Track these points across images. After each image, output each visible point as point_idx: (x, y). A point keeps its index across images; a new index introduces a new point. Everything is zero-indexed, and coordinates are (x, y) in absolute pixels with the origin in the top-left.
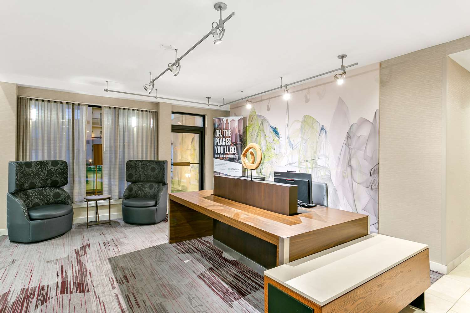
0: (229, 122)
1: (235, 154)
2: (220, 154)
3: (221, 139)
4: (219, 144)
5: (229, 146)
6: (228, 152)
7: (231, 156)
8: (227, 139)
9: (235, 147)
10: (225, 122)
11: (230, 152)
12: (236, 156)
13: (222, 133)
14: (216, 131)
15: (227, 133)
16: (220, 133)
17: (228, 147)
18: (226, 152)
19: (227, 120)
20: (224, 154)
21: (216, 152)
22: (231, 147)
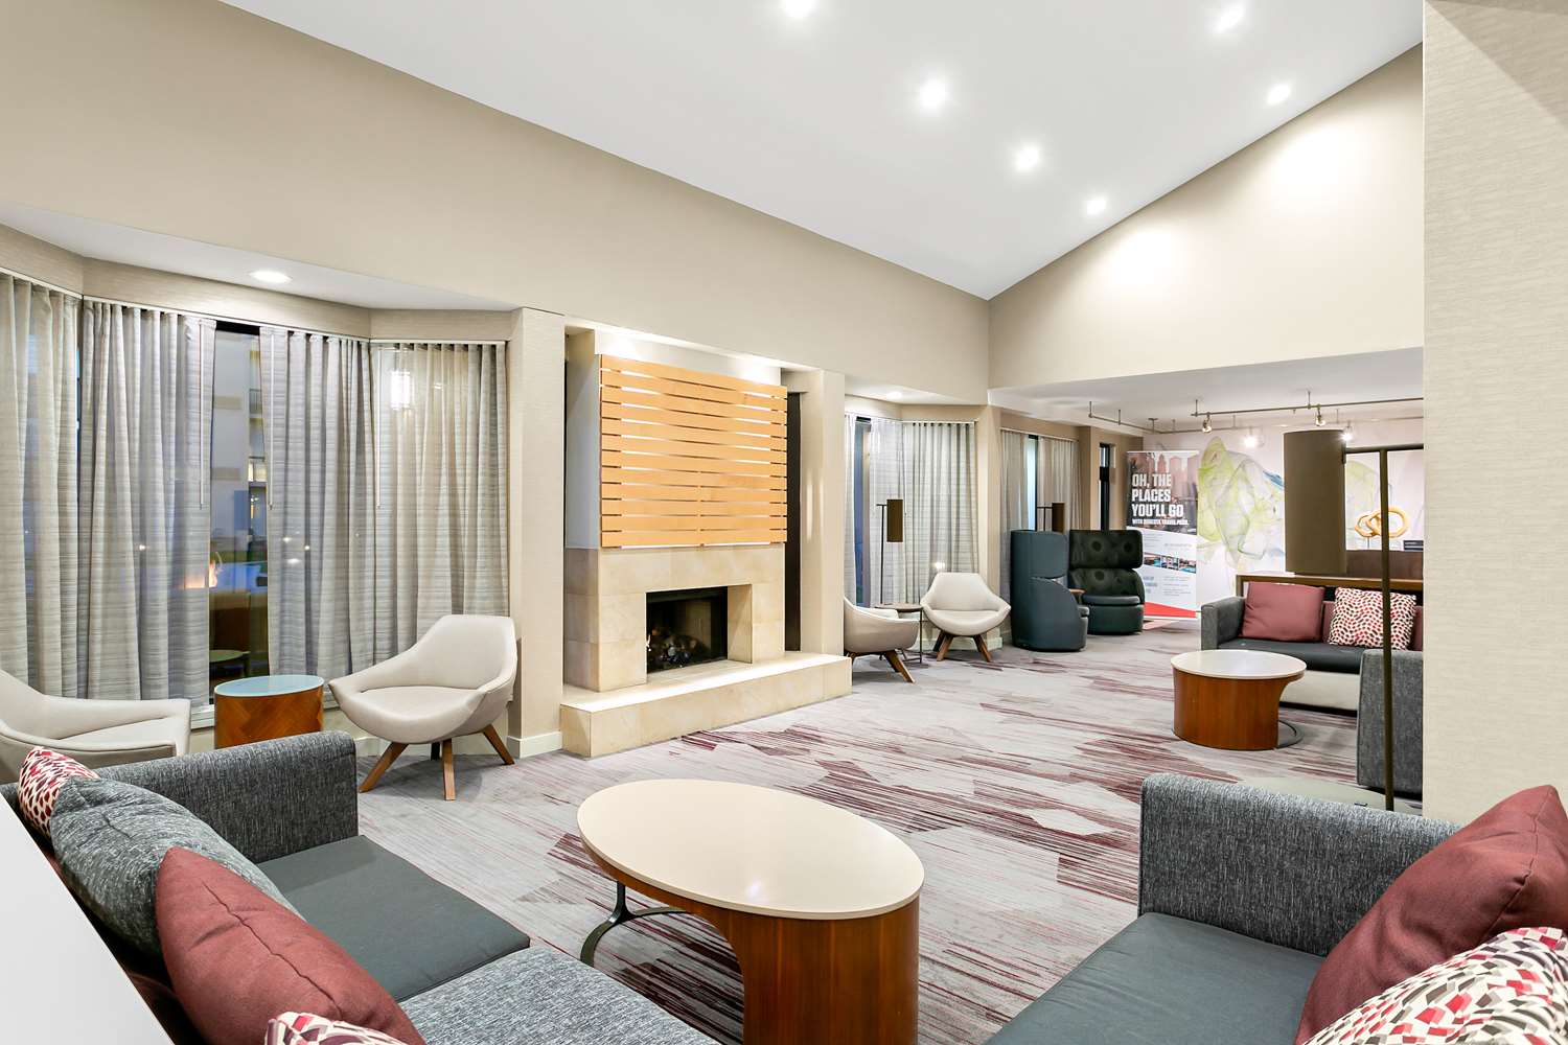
0: (1167, 460)
1: (1180, 518)
2: (1145, 517)
3: (1147, 491)
4: (1141, 500)
5: (1167, 504)
6: (1163, 515)
7: (1173, 523)
8: (1161, 490)
9: (1182, 506)
10: (1157, 460)
11: (1170, 515)
12: (1184, 522)
13: (1151, 480)
14: (1134, 476)
15: (1160, 480)
16: (1145, 480)
17: (1163, 506)
18: (1157, 515)
19: (1162, 457)
20: (1153, 517)
21: (1135, 515)
22: (1170, 506)
